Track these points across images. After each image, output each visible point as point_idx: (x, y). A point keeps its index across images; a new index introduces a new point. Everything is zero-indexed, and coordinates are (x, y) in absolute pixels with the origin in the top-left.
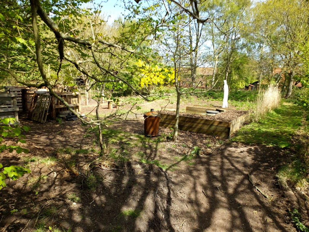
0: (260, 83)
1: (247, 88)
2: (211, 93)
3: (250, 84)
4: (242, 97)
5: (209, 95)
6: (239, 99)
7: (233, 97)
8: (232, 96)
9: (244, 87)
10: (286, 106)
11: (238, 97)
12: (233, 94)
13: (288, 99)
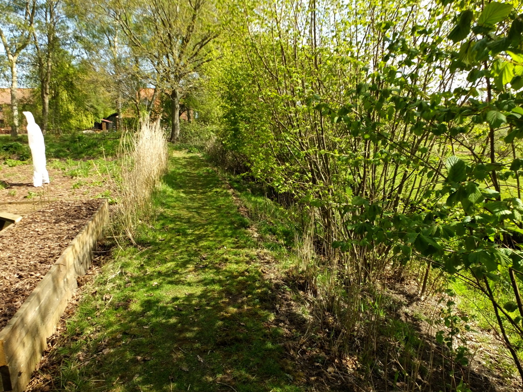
0: (122, 116)
1: (98, 126)
2: (11, 146)
3: (104, 118)
4: (87, 148)
5: (7, 150)
6: (82, 153)
7: (68, 149)
8: (65, 149)
9: (94, 125)
10: (179, 159)
11: (79, 150)
12: (67, 143)
13: (178, 144)
